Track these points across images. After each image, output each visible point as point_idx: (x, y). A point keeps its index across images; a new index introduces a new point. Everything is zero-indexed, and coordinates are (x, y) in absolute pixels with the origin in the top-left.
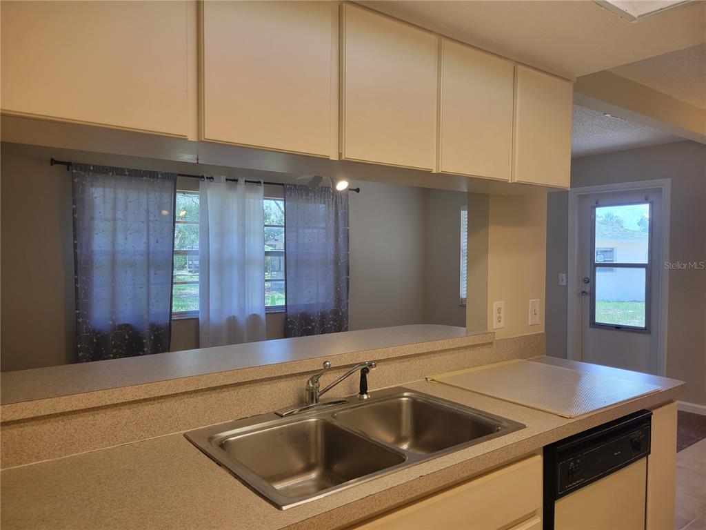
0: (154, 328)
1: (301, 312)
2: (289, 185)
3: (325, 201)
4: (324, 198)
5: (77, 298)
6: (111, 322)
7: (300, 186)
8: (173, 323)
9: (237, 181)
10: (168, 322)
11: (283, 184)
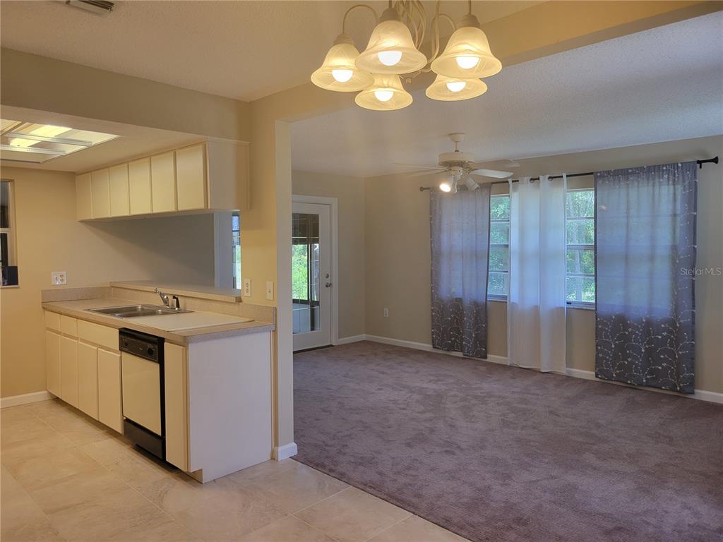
0: (476, 304)
1: (617, 313)
2: (600, 172)
3: (654, 183)
4: (654, 179)
5: (432, 276)
6: (448, 295)
7: (615, 171)
8: (489, 303)
9: (539, 179)
10: (484, 301)
11: (592, 173)
